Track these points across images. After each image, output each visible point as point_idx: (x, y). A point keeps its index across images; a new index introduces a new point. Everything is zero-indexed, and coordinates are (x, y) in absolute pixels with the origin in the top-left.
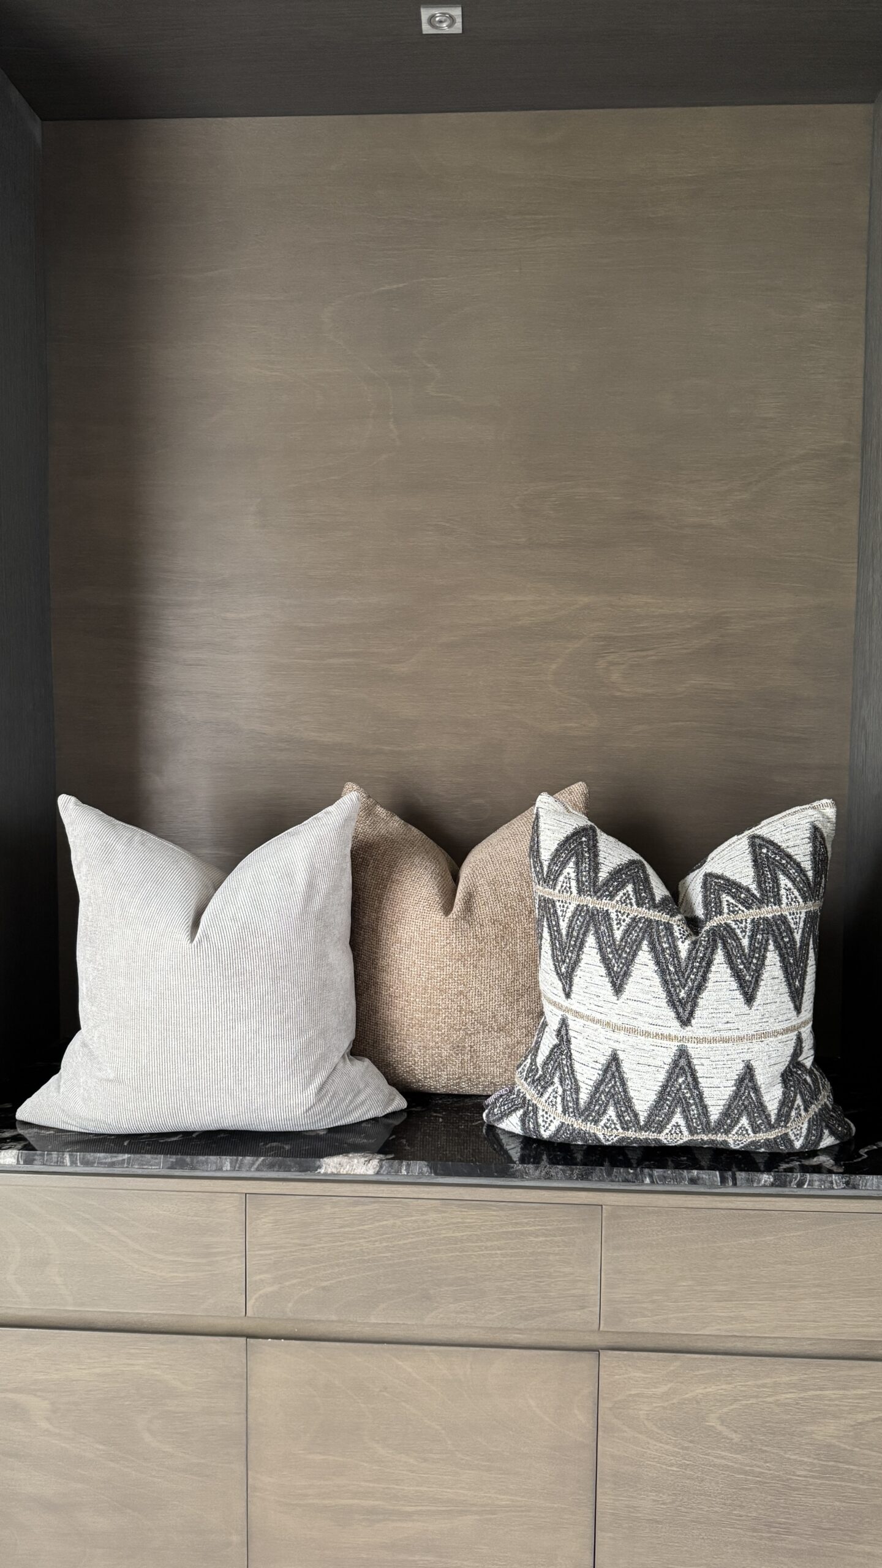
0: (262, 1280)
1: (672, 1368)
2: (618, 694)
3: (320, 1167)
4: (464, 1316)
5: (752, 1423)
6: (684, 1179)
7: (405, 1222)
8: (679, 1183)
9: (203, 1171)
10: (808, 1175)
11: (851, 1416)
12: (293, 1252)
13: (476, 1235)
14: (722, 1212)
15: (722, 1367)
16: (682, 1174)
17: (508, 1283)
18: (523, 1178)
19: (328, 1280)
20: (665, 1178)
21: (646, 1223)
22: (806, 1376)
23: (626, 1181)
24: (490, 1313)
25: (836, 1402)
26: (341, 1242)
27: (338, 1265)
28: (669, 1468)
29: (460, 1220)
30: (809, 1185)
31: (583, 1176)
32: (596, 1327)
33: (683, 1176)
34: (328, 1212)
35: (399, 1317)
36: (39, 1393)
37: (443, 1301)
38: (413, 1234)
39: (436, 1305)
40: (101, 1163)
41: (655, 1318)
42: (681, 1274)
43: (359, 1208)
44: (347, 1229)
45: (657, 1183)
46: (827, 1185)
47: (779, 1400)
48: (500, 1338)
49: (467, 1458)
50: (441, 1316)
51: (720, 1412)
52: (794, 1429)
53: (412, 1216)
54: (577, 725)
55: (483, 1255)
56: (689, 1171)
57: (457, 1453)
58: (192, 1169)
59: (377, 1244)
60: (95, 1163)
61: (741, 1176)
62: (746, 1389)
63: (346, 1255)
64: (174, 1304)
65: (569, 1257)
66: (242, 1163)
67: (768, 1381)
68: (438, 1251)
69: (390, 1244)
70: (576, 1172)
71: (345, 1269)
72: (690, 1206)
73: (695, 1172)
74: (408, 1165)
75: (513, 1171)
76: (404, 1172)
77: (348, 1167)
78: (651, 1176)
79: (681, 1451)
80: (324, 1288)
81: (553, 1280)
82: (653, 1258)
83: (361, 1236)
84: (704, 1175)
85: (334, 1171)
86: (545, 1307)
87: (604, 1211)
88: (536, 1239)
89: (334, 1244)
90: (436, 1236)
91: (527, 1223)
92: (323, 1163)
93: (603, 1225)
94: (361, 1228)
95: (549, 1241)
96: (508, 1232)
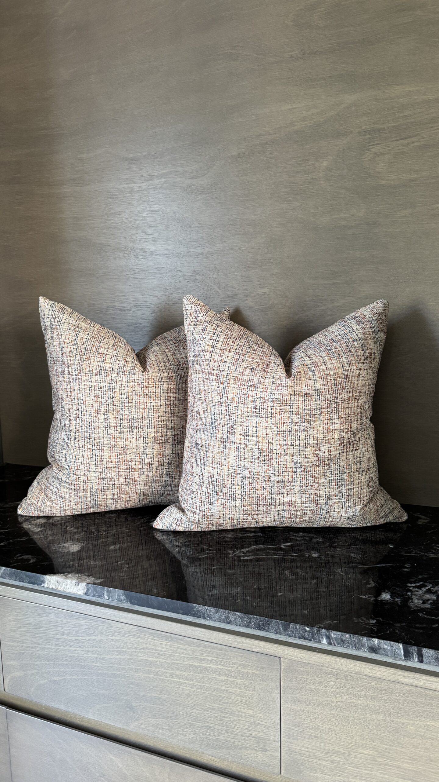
2: (384, 182)
3: (43, 582)
7: (109, 640)
8: (359, 649)
13: (167, 663)
16: (362, 641)
17: (197, 711)
18: (205, 618)
19: (57, 676)
20: (342, 641)
21: (324, 683)
23: (303, 637)
24: (182, 735)
26: (64, 646)
27: (63, 665)
29: (153, 647)
32: (277, 770)
33: (363, 643)
34: (53, 620)
35: (110, 719)
38: (117, 651)
39: (138, 716)
42: (361, 742)
43: (74, 621)
44: (66, 637)
45: (335, 645)
53: (115, 636)
55: (174, 682)
56: (369, 638)
59: (90, 655)
61: (428, 652)
63: (69, 658)
65: (250, 700)
68: (137, 670)
69: (99, 656)
71: (67, 669)
72: (370, 675)
73: (376, 641)
74: (109, 592)
75: (196, 611)
77: (64, 585)
78: (328, 637)
80: (54, 682)
81: (235, 718)
83: (77, 645)
84: (386, 645)
85: (54, 587)
86: (229, 741)
87: (282, 663)
88: (219, 677)
89: (58, 647)
90: (134, 657)
91: (210, 661)
92: (46, 579)
93: (281, 677)
94: (77, 638)
95: (231, 681)
96: (194, 666)
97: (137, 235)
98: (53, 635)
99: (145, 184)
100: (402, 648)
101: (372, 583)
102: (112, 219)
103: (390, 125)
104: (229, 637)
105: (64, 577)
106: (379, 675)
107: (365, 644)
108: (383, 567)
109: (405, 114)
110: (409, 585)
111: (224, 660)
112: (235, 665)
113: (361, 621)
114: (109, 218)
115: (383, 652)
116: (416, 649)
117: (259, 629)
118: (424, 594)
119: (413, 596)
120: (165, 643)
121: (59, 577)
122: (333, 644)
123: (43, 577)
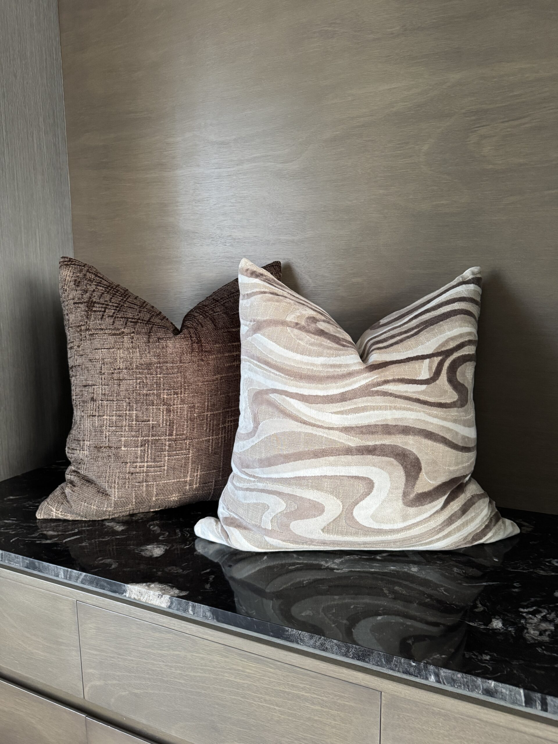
0: (93, 674)
2: (490, 167)
3: (125, 591)
7: (194, 657)
12: (112, 657)
16: (476, 682)
18: (298, 643)
19: (138, 689)
20: (454, 681)
21: (431, 724)
23: (407, 672)
26: (146, 659)
27: (144, 678)
29: (241, 669)
33: (477, 684)
43: (158, 635)
44: (149, 650)
45: (444, 683)
53: (199, 653)
55: (262, 706)
56: (484, 680)
63: (150, 672)
66: (71, 574)
68: (223, 691)
71: (149, 683)
72: (485, 719)
73: (492, 684)
74: (194, 607)
75: (288, 635)
77: (146, 596)
78: (437, 675)
83: (160, 659)
84: (504, 689)
85: (136, 597)
87: (383, 698)
88: (312, 706)
89: (141, 660)
90: (221, 677)
91: (302, 688)
92: (127, 588)
93: (382, 712)
95: (325, 712)
96: (285, 692)
97: (225, 222)
98: (135, 647)
99: (234, 169)
100: (522, 694)
101: (480, 605)
102: (200, 204)
103: (497, 105)
104: (325, 665)
105: (146, 587)
106: (495, 721)
107: (479, 686)
108: (489, 585)
109: (515, 93)
110: (522, 610)
111: (318, 689)
112: (330, 696)
113: (473, 657)
114: (197, 204)
115: (501, 697)
116: (540, 697)
117: (357, 660)
118: (540, 622)
119: (528, 625)
120: (254, 665)
121: (141, 587)
122: (442, 683)
123: (124, 586)
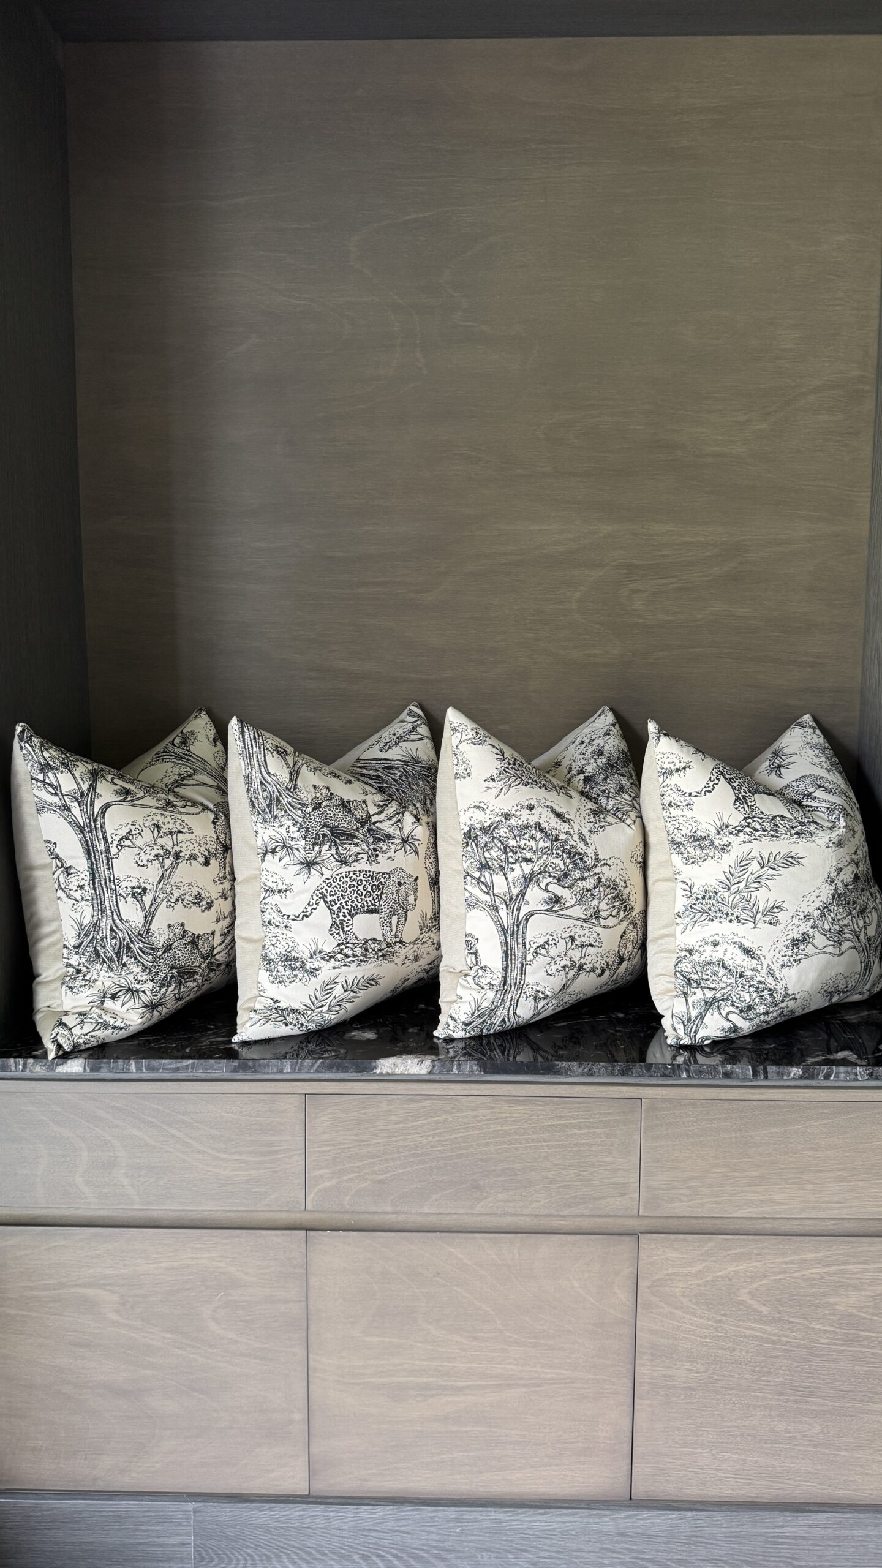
0: (321, 1176)
1: (706, 1249)
2: (641, 621)
3: (376, 1068)
4: (512, 1205)
5: (780, 1297)
6: (718, 1073)
8: (714, 1077)
9: (264, 1074)
10: (834, 1068)
11: (870, 1288)
12: (351, 1148)
14: (754, 1103)
15: (753, 1247)
17: (553, 1172)
18: (567, 1074)
20: (700, 1072)
22: (830, 1253)
23: (664, 1075)
24: (537, 1201)
25: (858, 1276)
26: (396, 1137)
27: (392, 1159)
28: (703, 1340)
30: (835, 1077)
31: (623, 1072)
32: (636, 1212)
33: (718, 1070)
34: (384, 1109)
36: (108, 1288)
37: (492, 1191)
38: (464, 1128)
39: (485, 1194)
40: (167, 1069)
41: (691, 1203)
42: (715, 1162)
43: (413, 1106)
44: (401, 1125)
45: (694, 1077)
46: (853, 1076)
47: (804, 1275)
48: (544, 1223)
49: (515, 1336)
50: (491, 1204)
51: (751, 1287)
52: (818, 1301)
53: (463, 1112)
54: (600, 652)
56: (724, 1065)
57: (505, 1331)
58: (253, 1072)
59: (430, 1139)
60: (160, 1069)
61: (772, 1069)
62: (774, 1266)
63: (401, 1150)
64: (237, 1201)
65: (611, 1148)
66: (301, 1065)
67: (796, 1258)
68: (487, 1144)
69: (442, 1138)
70: (617, 1068)
71: (399, 1163)
74: (459, 1067)
75: (558, 1070)
76: (455, 1071)
77: (402, 1067)
78: (688, 1071)
79: (714, 1324)
80: (380, 1182)
81: (595, 1170)
82: (690, 1147)
83: (415, 1131)
85: (390, 1071)
86: (587, 1195)
87: (643, 1104)
88: (580, 1131)
89: (390, 1139)
91: (572, 1117)
92: (379, 1065)
93: (642, 1117)
94: (415, 1124)
95: (592, 1133)
96: (553, 1125)
100: (751, 1070)
103: (648, 562)
104: (592, 1089)
105: (400, 1059)
109: (663, 553)
112: (597, 1116)
115: (735, 1076)
116: (762, 1069)
120: (522, 1107)
121: (394, 1060)
123: (375, 1063)
